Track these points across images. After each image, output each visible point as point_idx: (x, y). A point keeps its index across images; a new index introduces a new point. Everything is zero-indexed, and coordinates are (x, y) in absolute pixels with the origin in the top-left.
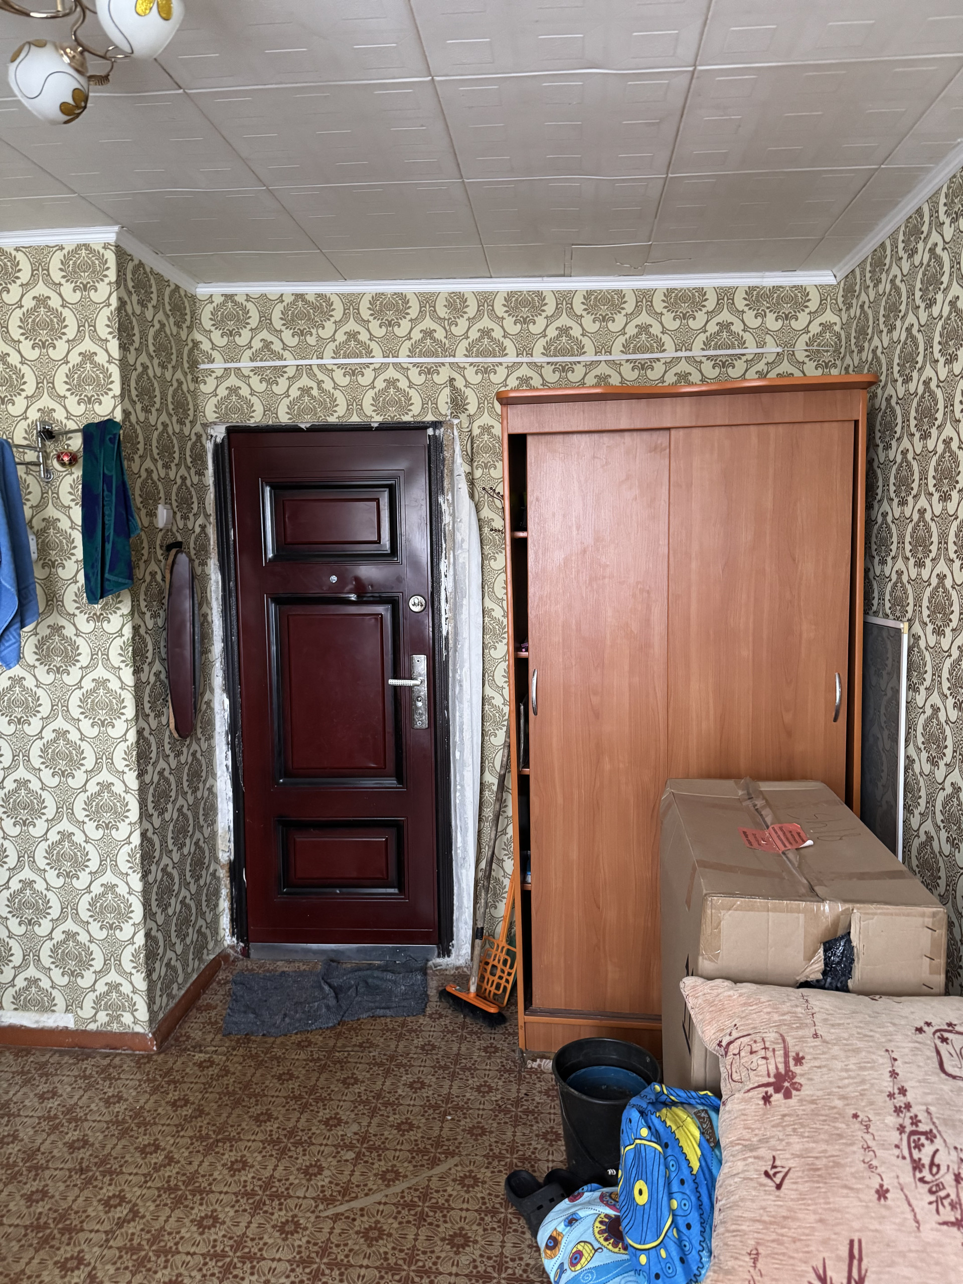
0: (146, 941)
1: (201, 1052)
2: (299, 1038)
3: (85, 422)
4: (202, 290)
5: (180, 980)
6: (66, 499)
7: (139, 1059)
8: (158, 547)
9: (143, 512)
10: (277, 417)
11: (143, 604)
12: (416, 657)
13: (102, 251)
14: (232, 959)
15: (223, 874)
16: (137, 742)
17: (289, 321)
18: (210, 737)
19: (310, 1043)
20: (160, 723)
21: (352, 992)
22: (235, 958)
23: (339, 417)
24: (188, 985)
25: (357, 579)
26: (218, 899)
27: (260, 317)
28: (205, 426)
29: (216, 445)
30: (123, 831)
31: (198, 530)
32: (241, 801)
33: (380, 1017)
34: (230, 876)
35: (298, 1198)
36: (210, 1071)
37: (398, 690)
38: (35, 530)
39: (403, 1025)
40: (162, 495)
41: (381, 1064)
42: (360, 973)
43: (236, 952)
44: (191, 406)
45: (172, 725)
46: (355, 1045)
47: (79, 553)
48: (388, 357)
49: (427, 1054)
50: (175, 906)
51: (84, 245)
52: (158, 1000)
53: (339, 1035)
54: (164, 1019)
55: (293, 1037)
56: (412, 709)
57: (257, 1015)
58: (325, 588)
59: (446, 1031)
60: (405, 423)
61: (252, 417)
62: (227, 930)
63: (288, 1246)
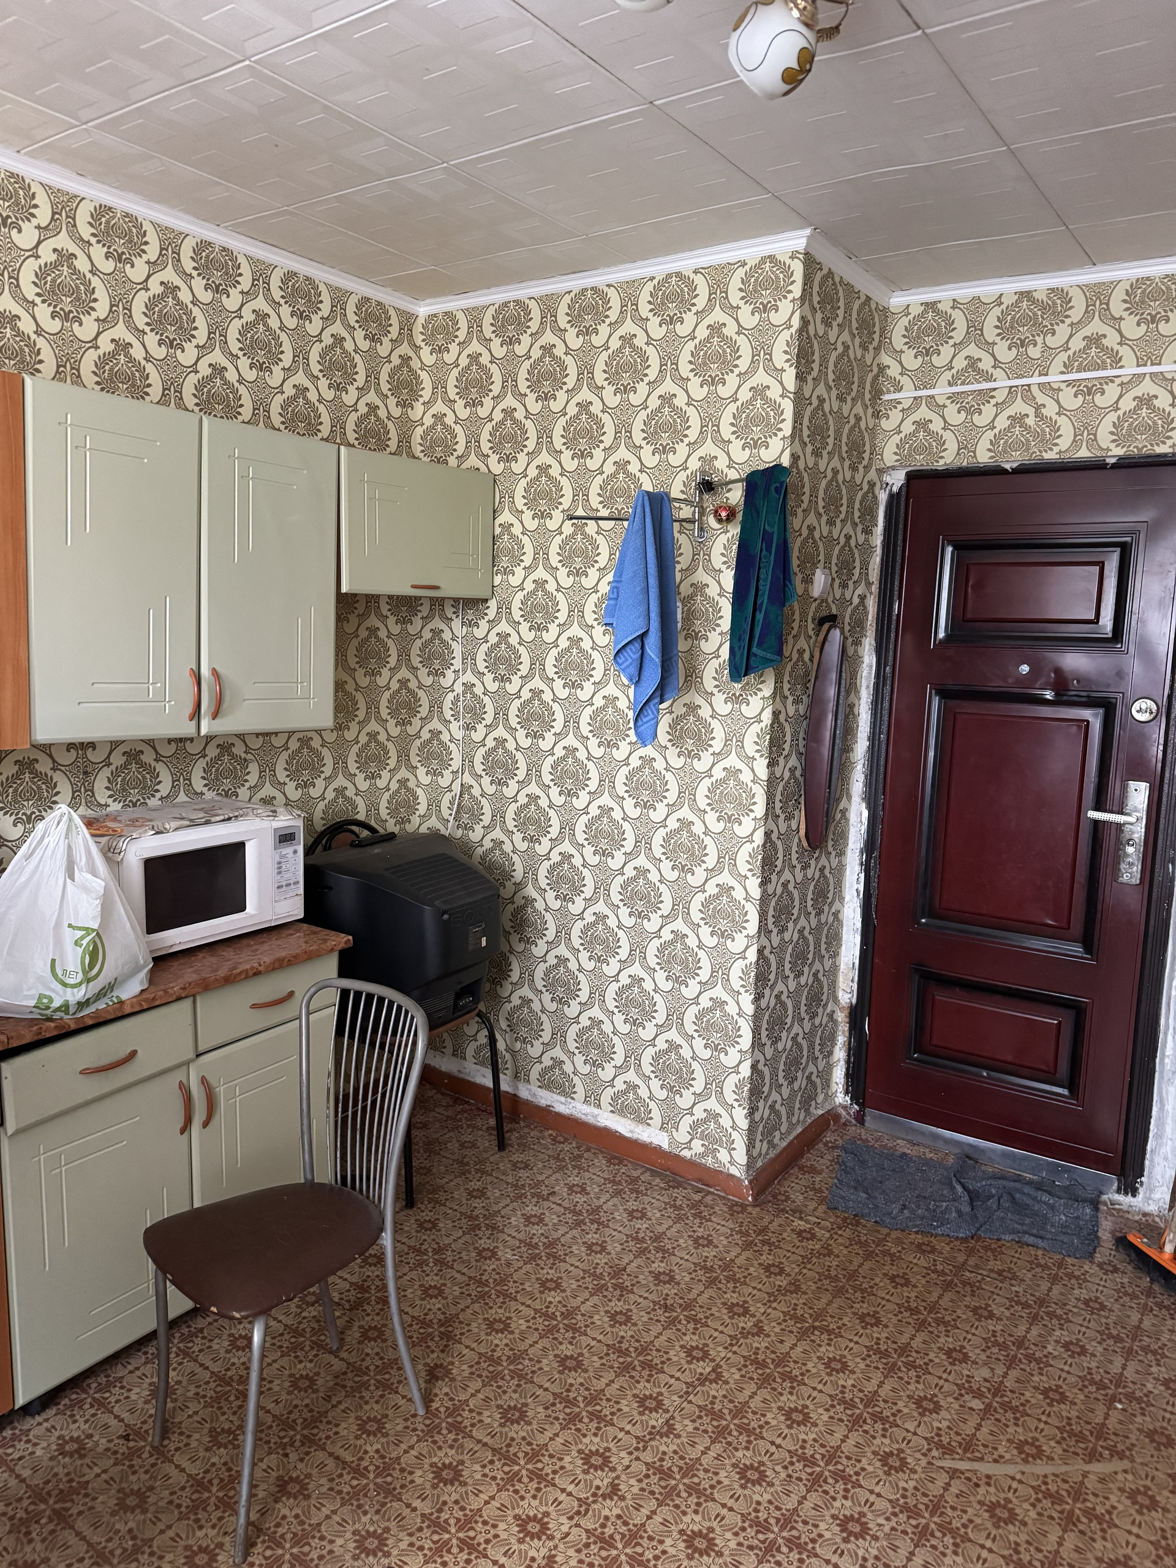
0: (752, 1074)
1: (801, 1219)
2: (919, 1238)
3: (748, 470)
4: (897, 301)
5: (784, 1129)
6: (717, 561)
7: (733, 1205)
8: (810, 620)
9: (799, 577)
10: (975, 456)
11: (786, 686)
12: (1132, 785)
13: (788, 261)
14: (843, 1120)
15: (841, 1017)
16: (764, 845)
17: (1005, 329)
18: (841, 854)
19: (933, 1250)
20: (789, 827)
21: (992, 1203)
22: (847, 1120)
23: (1060, 452)
24: (791, 1137)
25: (1058, 671)
26: (834, 1045)
27: (968, 328)
28: (881, 472)
29: (891, 496)
30: (738, 943)
31: (856, 601)
32: (871, 936)
33: (1028, 1245)
34: (850, 1023)
35: (908, 1431)
36: (810, 1245)
37: (1100, 826)
38: (682, 596)
39: (1060, 1265)
40: (822, 557)
41: (1026, 1305)
42: (1005, 1183)
43: (849, 1114)
44: (867, 448)
45: (802, 832)
46: (991, 1271)
47: (726, 624)
48: (1145, 365)
49: (1093, 1313)
50: (786, 1042)
51: (770, 256)
52: (758, 1144)
53: (971, 1252)
54: (763, 1169)
55: (913, 1236)
56: (1118, 856)
57: (870, 1197)
58: (1010, 681)
59: (1121, 1292)
60: (1159, 456)
61: (942, 457)
62: (841, 1086)
63: (890, 1482)
